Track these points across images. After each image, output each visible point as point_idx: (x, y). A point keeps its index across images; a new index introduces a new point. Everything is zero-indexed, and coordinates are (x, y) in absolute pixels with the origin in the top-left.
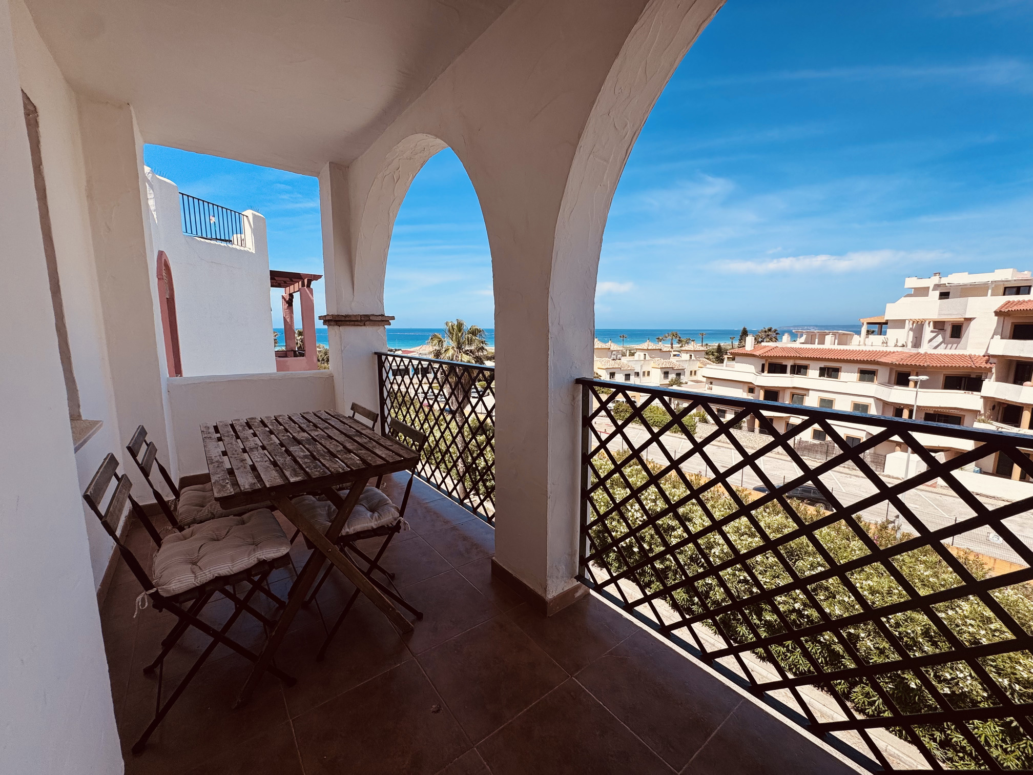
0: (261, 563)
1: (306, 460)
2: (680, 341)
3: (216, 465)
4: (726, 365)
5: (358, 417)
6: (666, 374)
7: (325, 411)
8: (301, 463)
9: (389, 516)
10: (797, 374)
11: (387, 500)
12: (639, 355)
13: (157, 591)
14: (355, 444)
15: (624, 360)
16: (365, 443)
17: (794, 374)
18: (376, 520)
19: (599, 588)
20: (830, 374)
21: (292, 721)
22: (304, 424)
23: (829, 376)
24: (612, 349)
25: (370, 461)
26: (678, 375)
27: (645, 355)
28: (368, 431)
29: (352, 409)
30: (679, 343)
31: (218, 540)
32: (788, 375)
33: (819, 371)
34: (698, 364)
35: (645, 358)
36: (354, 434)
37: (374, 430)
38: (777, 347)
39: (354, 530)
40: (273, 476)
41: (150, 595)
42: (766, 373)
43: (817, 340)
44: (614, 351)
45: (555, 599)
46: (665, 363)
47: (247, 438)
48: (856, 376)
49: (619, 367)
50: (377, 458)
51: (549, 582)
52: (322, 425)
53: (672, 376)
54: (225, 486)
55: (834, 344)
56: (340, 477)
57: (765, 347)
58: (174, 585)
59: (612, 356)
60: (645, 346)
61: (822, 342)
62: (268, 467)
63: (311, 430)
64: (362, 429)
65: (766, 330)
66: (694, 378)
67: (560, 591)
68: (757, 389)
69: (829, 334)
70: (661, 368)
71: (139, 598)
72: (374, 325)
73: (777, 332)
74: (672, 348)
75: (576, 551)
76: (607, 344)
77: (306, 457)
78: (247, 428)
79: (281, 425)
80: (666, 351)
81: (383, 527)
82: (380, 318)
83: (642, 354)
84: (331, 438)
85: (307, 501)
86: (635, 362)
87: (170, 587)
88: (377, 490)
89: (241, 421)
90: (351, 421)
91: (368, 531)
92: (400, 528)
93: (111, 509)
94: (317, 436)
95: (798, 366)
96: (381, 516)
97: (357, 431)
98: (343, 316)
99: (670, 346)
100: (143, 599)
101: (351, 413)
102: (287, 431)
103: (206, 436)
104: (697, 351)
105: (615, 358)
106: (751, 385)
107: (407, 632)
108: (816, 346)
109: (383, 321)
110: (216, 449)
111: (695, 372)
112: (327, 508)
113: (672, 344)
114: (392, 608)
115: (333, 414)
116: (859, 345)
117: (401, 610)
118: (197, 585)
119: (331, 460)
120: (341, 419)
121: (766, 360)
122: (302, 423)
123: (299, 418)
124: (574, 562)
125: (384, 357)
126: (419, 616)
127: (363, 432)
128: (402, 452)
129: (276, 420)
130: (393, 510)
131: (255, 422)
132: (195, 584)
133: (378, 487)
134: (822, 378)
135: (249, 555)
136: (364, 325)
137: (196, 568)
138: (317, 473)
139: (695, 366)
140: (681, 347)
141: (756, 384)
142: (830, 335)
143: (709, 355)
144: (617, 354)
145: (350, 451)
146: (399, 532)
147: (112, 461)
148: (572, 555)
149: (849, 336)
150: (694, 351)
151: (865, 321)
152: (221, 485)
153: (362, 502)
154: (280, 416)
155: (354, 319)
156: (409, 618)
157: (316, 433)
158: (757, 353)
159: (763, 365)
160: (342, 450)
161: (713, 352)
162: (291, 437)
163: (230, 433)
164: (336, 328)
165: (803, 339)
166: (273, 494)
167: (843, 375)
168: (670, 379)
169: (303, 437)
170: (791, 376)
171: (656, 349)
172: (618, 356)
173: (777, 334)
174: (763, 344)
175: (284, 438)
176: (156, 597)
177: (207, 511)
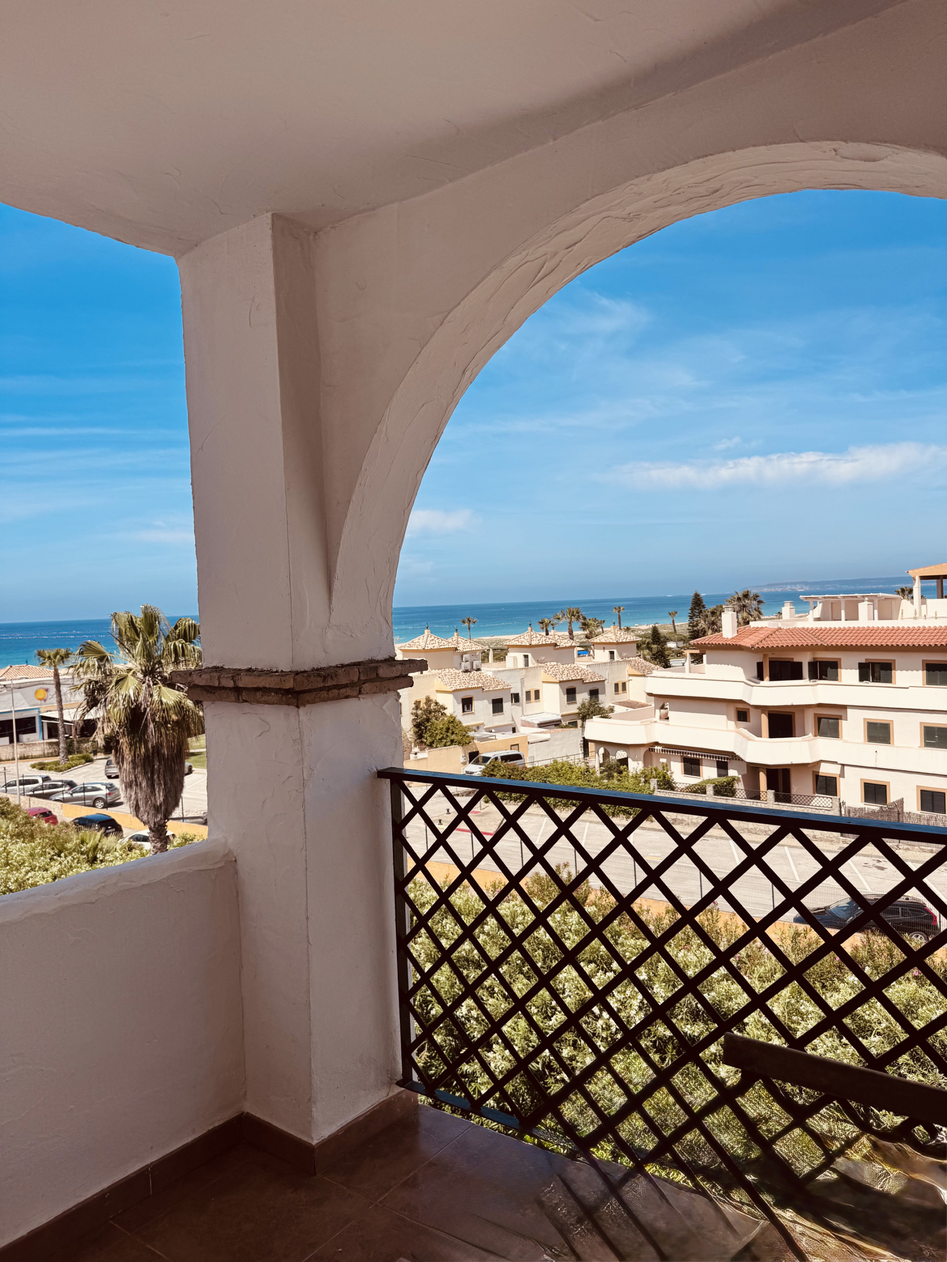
2: (585, 626)
4: (690, 669)
6: (571, 693)
10: (821, 679)
12: (515, 659)
15: (489, 669)
17: (816, 678)
20: (876, 675)
23: (877, 679)
24: (461, 648)
26: (594, 693)
27: (526, 657)
30: (584, 630)
32: (806, 681)
33: (857, 671)
34: (628, 669)
35: (527, 664)
38: (780, 629)
42: (766, 682)
43: (843, 612)
44: (466, 653)
46: (567, 672)
48: (919, 675)
49: (480, 685)
53: (583, 697)
55: (874, 619)
57: (757, 629)
59: (463, 663)
60: (524, 639)
61: (853, 615)
65: (740, 595)
66: (623, 697)
68: (752, 714)
69: (863, 601)
70: (560, 682)
74: (572, 638)
76: (450, 640)
80: (566, 648)
83: (520, 656)
86: (509, 673)
95: (820, 662)
99: (567, 633)
104: (622, 643)
105: (469, 668)
106: (740, 706)
108: (843, 624)
111: (624, 684)
113: (571, 633)
116: (915, 618)
121: (765, 656)
134: (864, 683)
139: (623, 672)
140: (587, 637)
141: (753, 702)
142: (866, 603)
143: (643, 649)
144: (474, 658)
149: (894, 602)
150: (618, 643)
151: (916, 574)
158: (747, 642)
159: (760, 666)
161: (648, 643)
165: (817, 612)
167: (900, 676)
168: (579, 703)
170: (812, 682)
171: (546, 645)
172: (475, 662)
174: (753, 624)
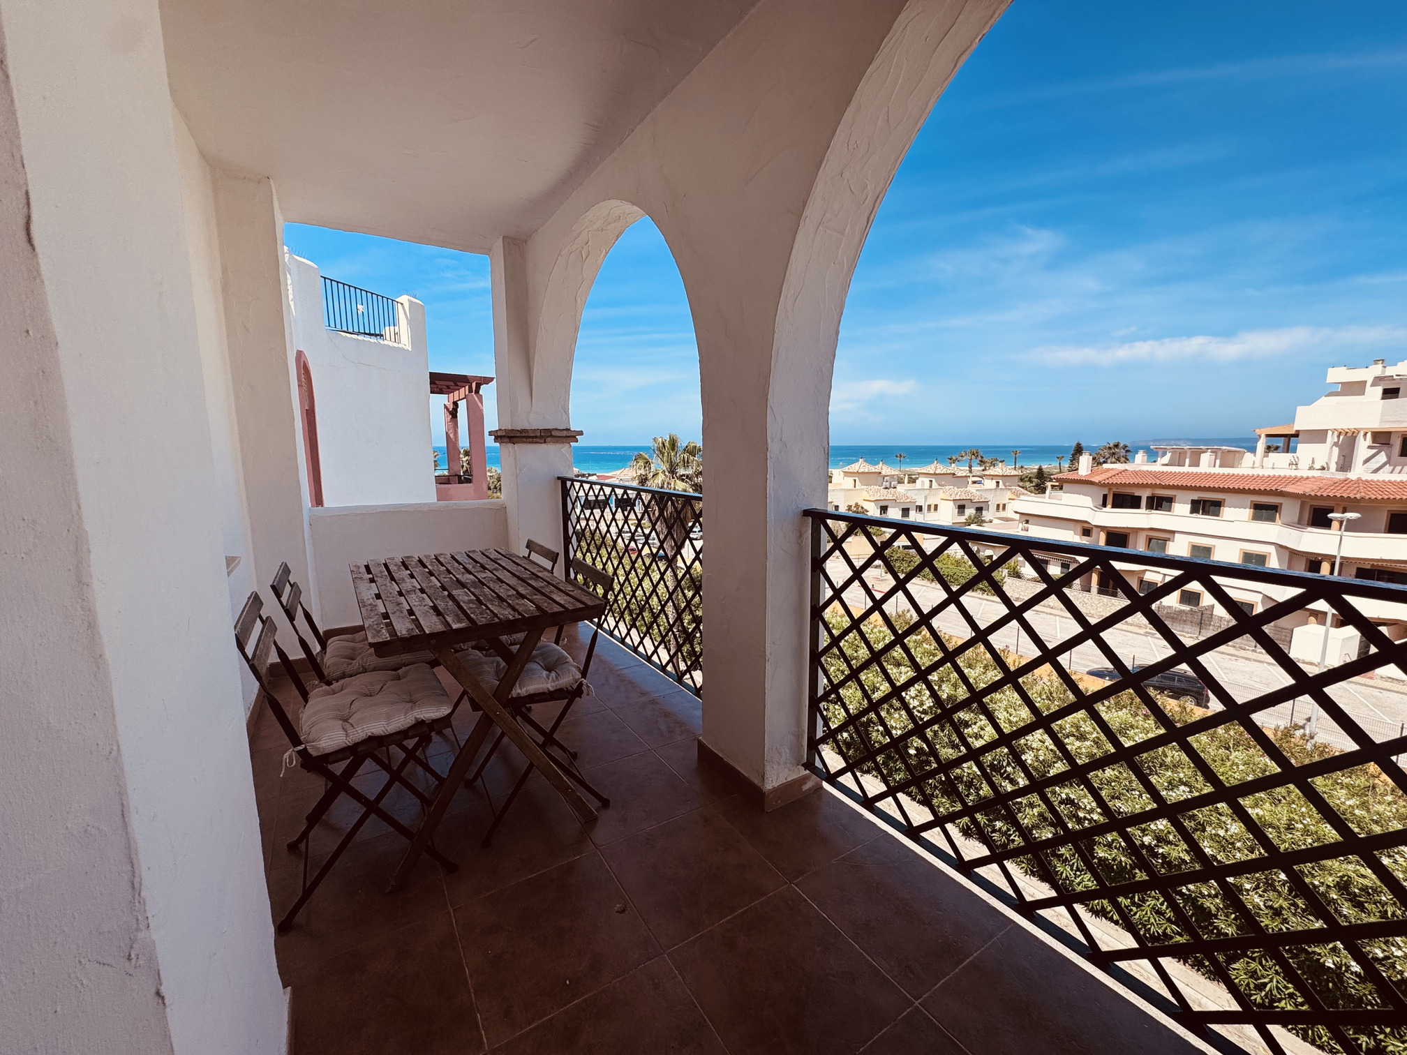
0: (420, 724)
1: (471, 605)
2: (982, 462)
3: (369, 608)
4: (1050, 496)
5: (534, 557)
6: (961, 508)
7: (495, 550)
8: (465, 608)
9: (569, 677)
10: (1157, 509)
11: (567, 658)
12: (923, 482)
13: (306, 747)
14: (529, 588)
15: (901, 489)
16: (542, 587)
17: (1152, 509)
18: (554, 681)
19: (832, 778)
20: (1207, 509)
21: (454, 910)
22: (469, 564)
23: (1205, 512)
24: (883, 473)
25: (547, 608)
26: (979, 510)
27: (931, 481)
28: (546, 574)
29: (528, 547)
30: (981, 465)
31: (371, 696)
32: (1143, 510)
33: (1190, 506)
34: (1009, 494)
35: (931, 486)
36: (528, 576)
37: (553, 573)
38: (1127, 470)
39: (527, 691)
40: (433, 621)
41: (299, 752)
42: (1109, 508)
43: (1187, 461)
44: (887, 476)
45: (775, 790)
46: (960, 493)
47: (403, 579)
48: (1247, 513)
49: (894, 498)
50: (555, 604)
51: (768, 768)
52: (490, 565)
53: (970, 512)
54: (381, 631)
55: (1214, 466)
56: (509, 626)
57: (1108, 470)
58: (325, 743)
59: (884, 483)
60: (931, 469)
61: (1196, 463)
62: (428, 612)
63: (478, 572)
64: (539, 571)
65: (1111, 445)
66: (1002, 514)
67: (782, 780)
68: (1095, 531)
69: (1206, 452)
70: (954, 500)
71: (285, 755)
72: (557, 442)
73: (1127, 449)
74: (971, 472)
75: (803, 731)
76: (877, 467)
77: (470, 601)
78: (403, 568)
79: (443, 565)
80: (962, 477)
81: (561, 690)
82: (565, 433)
83: (927, 481)
84: (502, 581)
85: (472, 657)
86: (917, 491)
87: (320, 744)
88: (555, 646)
89: (396, 560)
90: (525, 561)
91: (544, 693)
92: (582, 692)
93: (258, 652)
94: (485, 578)
95: (1157, 497)
96: (559, 675)
97: (533, 573)
98: (518, 431)
99: (968, 468)
100: (290, 756)
101: (525, 552)
102: (449, 572)
103: (356, 576)
104: (1007, 476)
105: (888, 486)
106: (1086, 525)
107: (590, 821)
108: (1186, 469)
109: (568, 437)
110: (369, 591)
111: (1004, 505)
112: (495, 664)
113: (970, 467)
114: (572, 789)
115: (503, 553)
116: (1253, 468)
117: (582, 793)
118: (349, 744)
119: (500, 606)
120: (514, 559)
121: (1110, 489)
122: (465, 563)
123: (464, 558)
124: (802, 746)
125: (569, 484)
126: (605, 803)
127: (539, 574)
128: (584, 599)
129: (437, 559)
130: (574, 669)
131: (412, 561)
132: (346, 743)
133: (557, 642)
134: (1194, 515)
135: (406, 713)
136: (545, 442)
137: (347, 726)
138: (483, 619)
139: (1004, 497)
140: (983, 470)
141: (1094, 523)
142: (1209, 454)
143: (1025, 481)
144: (892, 480)
145: (523, 597)
146: (581, 697)
147: (256, 601)
148: (798, 737)
149: (1237, 455)
150: (1003, 476)
151: (1263, 432)
152: (376, 630)
153: (537, 660)
154: (442, 554)
155: (532, 435)
156: (593, 804)
157: (484, 575)
158: (1096, 479)
159: (1105, 497)
160: (513, 595)
161: (1030, 478)
162: (455, 579)
163: (383, 574)
164: (510, 446)
165: (1166, 459)
166: (433, 642)
167: (1226, 512)
168: (967, 515)
169: (467, 579)
170: (1148, 511)
171: (947, 474)
172: (893, 483)
173: (1127, 451)
174: (1105, 466)
175: (445, 580)
176: (304, 754)
177: (357, 665)
